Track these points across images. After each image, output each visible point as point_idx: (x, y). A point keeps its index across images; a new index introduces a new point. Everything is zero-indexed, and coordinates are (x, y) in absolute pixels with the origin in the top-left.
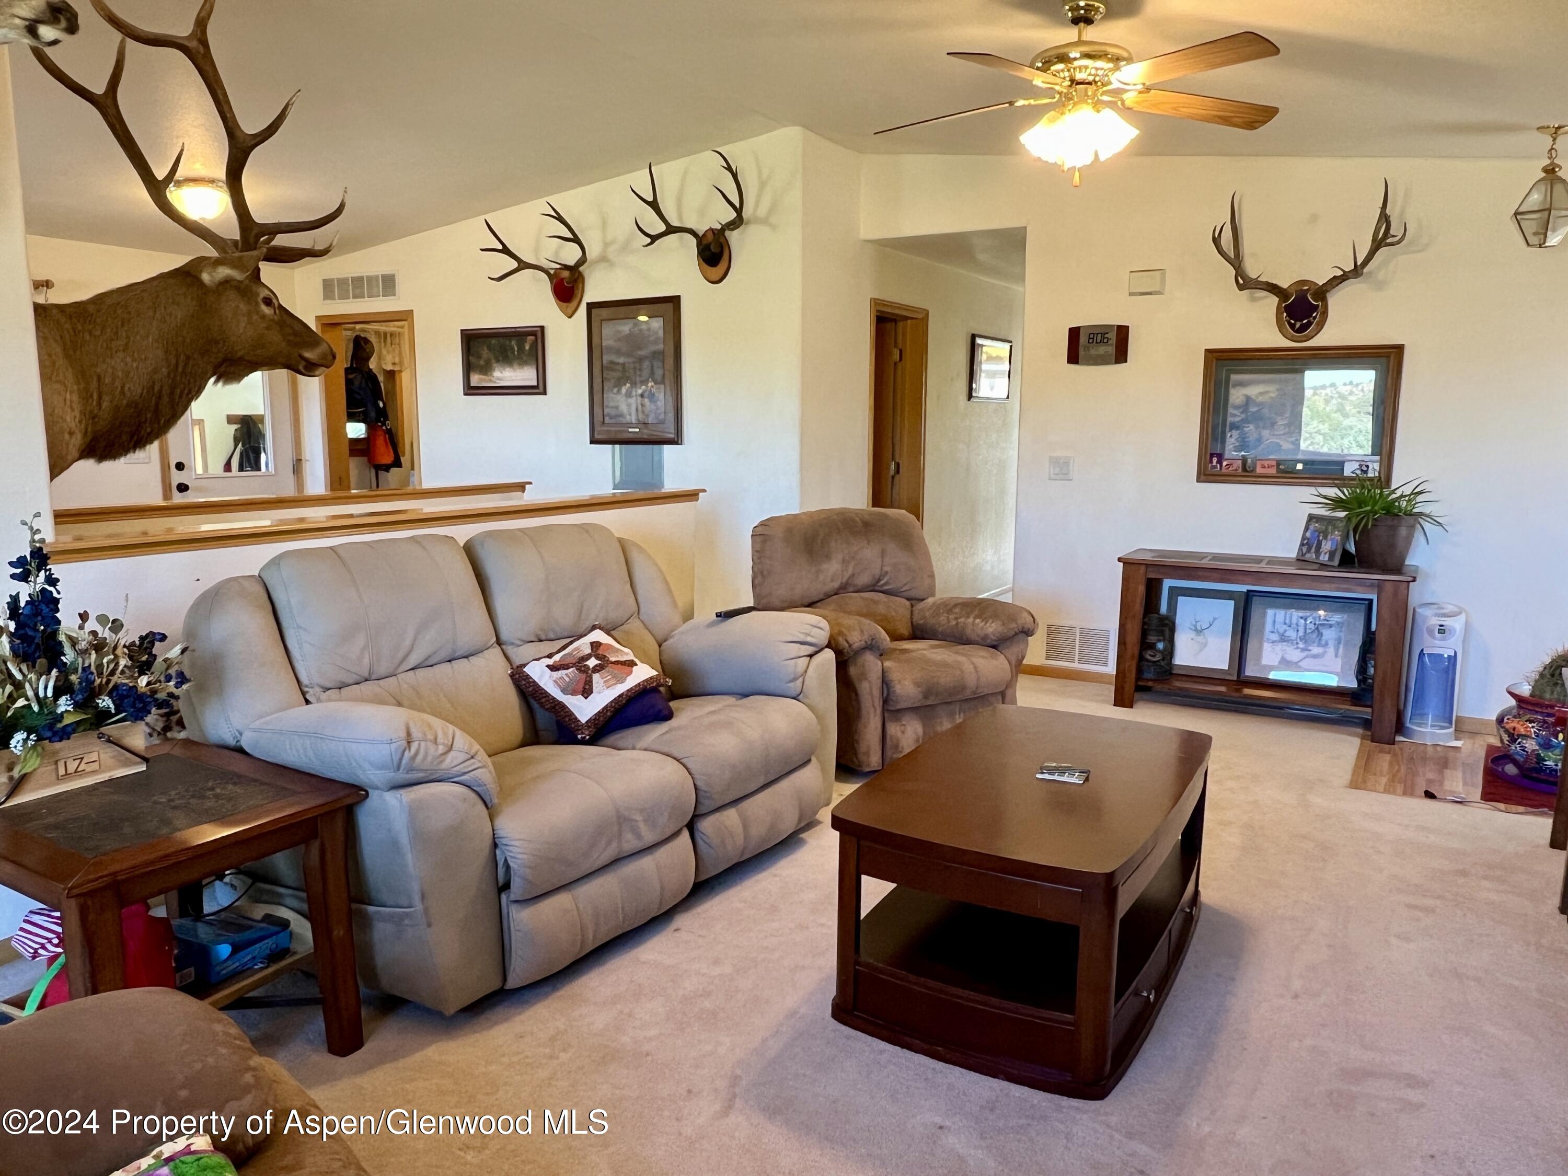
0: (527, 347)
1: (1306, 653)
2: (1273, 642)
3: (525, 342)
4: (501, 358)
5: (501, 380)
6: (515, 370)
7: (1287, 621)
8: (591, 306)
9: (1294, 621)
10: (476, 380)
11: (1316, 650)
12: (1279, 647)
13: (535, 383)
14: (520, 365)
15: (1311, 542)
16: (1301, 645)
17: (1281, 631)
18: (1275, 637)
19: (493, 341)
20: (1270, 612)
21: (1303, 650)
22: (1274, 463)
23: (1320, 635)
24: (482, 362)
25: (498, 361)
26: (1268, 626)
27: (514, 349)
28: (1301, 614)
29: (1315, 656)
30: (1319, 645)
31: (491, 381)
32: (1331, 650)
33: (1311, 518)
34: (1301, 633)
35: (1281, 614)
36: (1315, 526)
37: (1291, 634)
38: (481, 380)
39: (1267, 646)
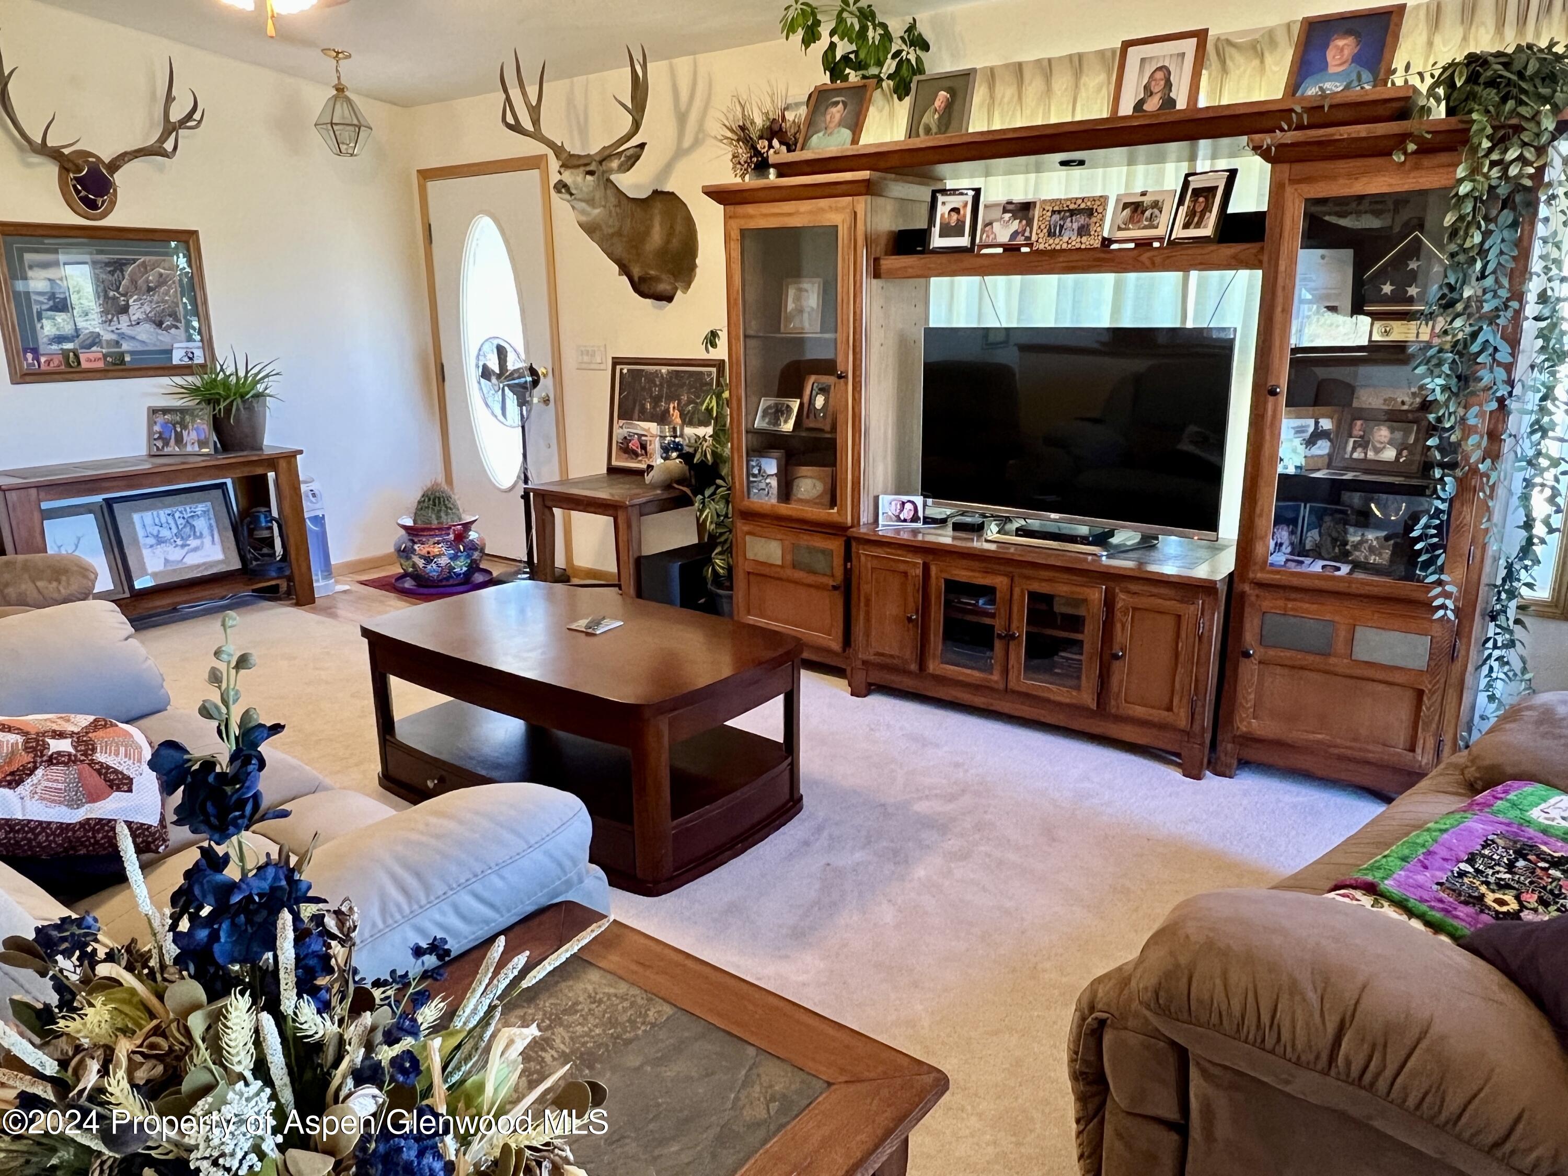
1: (186, 548)
2: (151, 546)
7: (157, 521)
9: (163, 520)
11: (193, 543)
12: (159, 549)
15: (166, 435)
16: (179, 542)
17: (155, 533)
18: (151, 541)
20: (136, 517)
21: (183, 546)
22: (100, 355)
23: (193, 527)
26: (141, 533)
28: (168, 511)
29: (196, 549)
30: (196, 537)
32: (207, 540)
33: (154, 411)
34: (175, 530)
35: (148, 516)
36: (160, 419)
37: (165, 533)
39: (146, 552)
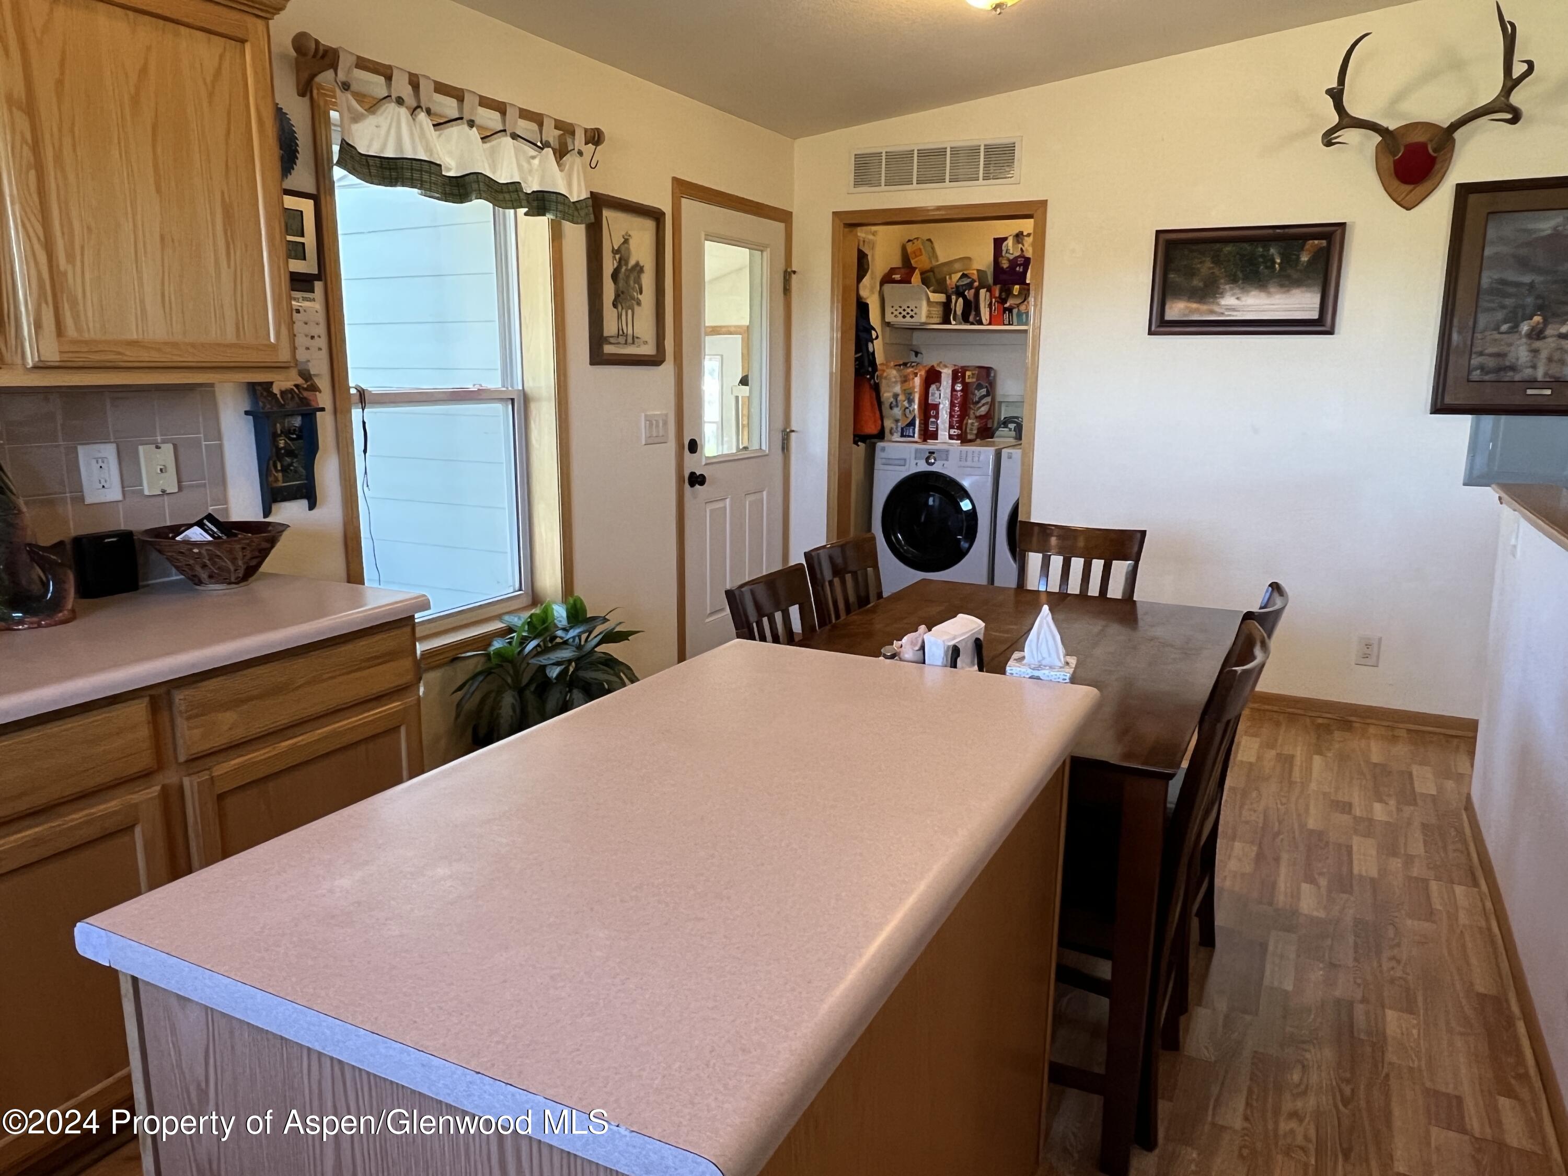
0: (1305, 258)
3: (1302, 248)
4: (1240, 275)
5: (1234, 310)
6: (1269, 294)
8: (1464, 191)
10: (1176, 310)
13: (1315, 315)
14: (1282, 286)
19: (1228, 248)
24: (1197, 282)
25: (1234, 280)
27: (1274, 262)
31: (1212, 312)
38: (1192, 311)
